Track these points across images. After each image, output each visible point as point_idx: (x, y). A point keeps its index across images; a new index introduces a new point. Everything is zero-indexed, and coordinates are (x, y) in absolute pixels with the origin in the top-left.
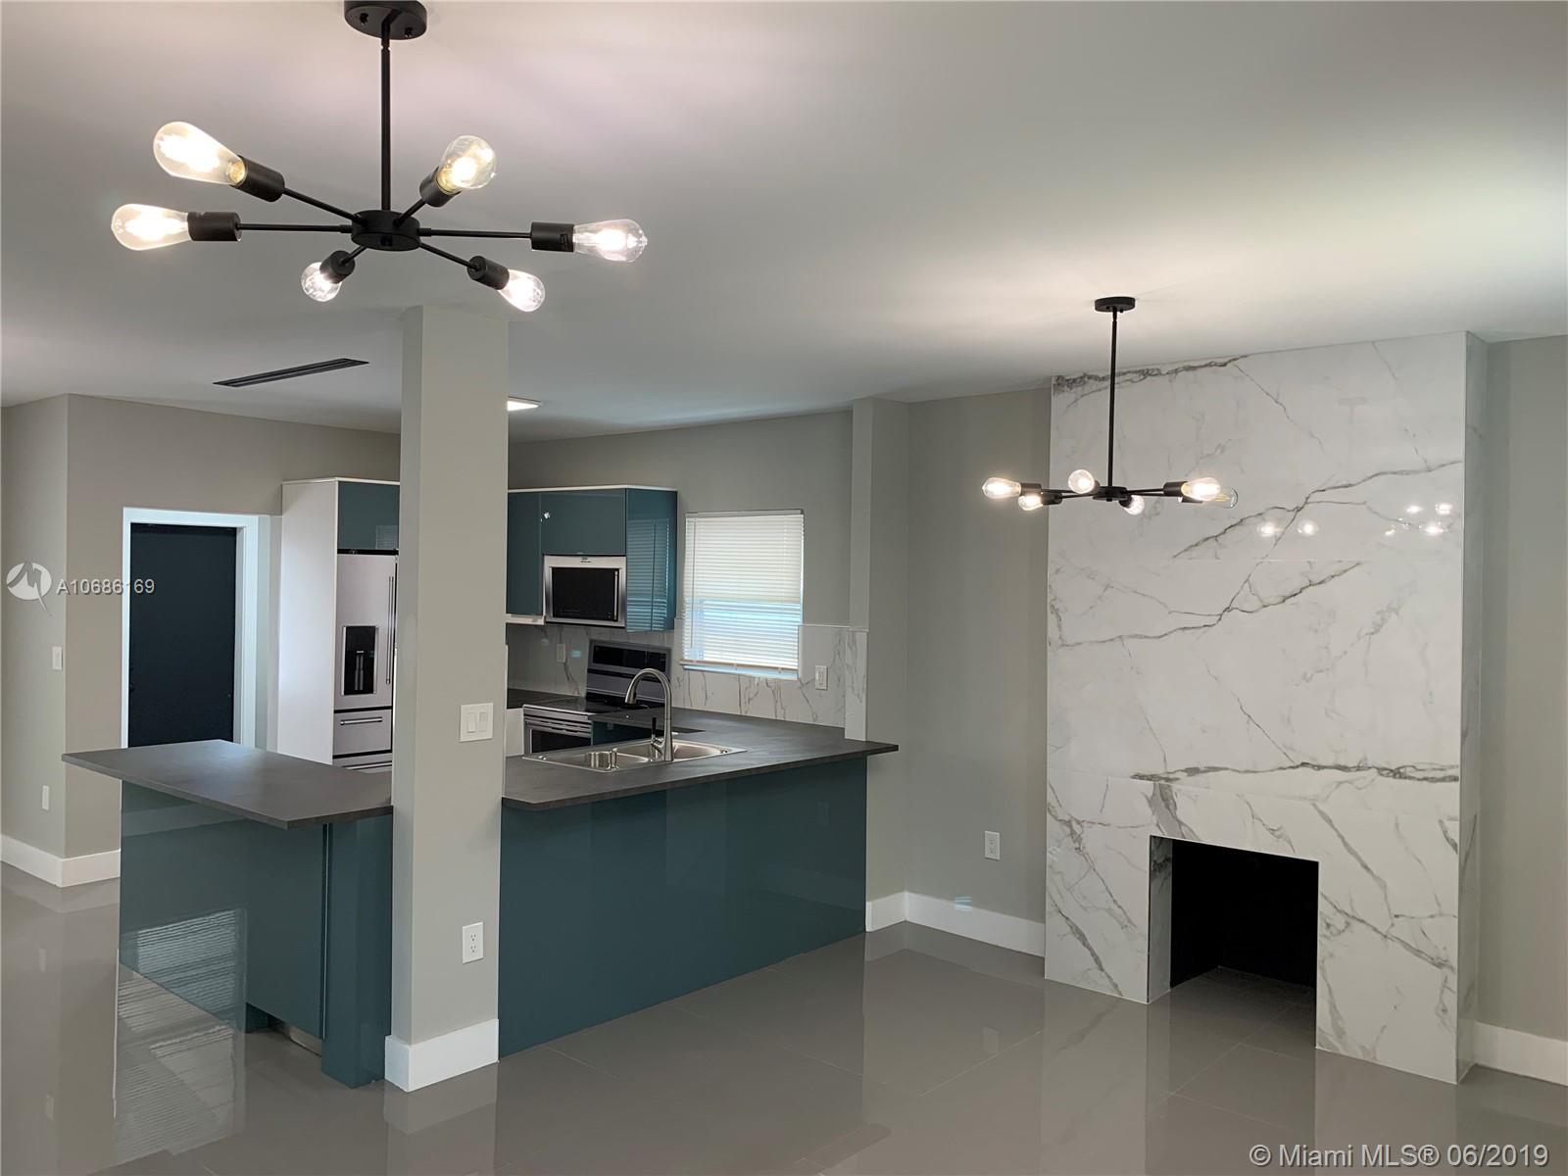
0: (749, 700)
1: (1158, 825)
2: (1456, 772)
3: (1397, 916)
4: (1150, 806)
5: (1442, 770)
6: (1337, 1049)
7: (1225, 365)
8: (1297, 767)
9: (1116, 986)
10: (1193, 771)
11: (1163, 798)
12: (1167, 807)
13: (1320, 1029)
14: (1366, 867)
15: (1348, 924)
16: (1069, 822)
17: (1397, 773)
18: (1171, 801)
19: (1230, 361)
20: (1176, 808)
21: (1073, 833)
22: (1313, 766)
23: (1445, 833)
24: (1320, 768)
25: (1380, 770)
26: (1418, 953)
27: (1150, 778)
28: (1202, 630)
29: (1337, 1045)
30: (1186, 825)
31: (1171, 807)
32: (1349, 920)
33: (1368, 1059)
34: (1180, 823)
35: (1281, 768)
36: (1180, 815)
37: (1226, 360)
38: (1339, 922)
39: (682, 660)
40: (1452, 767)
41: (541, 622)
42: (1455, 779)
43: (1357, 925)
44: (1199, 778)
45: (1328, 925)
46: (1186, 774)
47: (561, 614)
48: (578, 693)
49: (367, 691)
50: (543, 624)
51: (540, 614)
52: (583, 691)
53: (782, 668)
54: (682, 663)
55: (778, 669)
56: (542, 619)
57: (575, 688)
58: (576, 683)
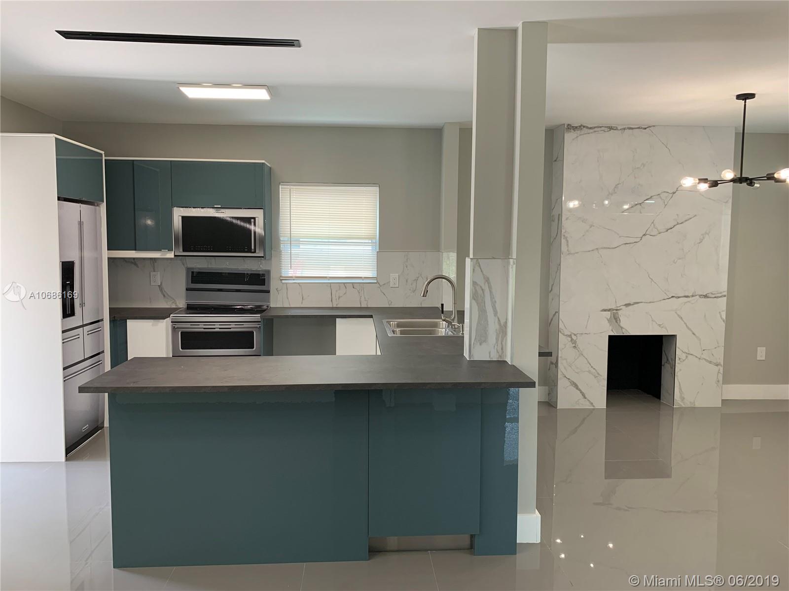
0: (339, 297)
1: (612, 331)
2: (725, 293)
3: (704, 350)
4: (609, 322)
5: (721, 293)
6: (681, 405)
7: (645, 129)
8: (670, 298)
9: (592, 404)
10: (627, 305)
11: (615, 318)
12: (616, 322)
13: (676, 400)
14: (694, 334)
15: (687, 357)
16: (571, 335)
17: (706, 296)
18: (618, 319)
19: (648, 127)
20: (620, 322)
21: (572, 339)
22: (676, 297)
23: (721, 316)
24: (679, 297)
25: (700, 296)
26: (710, 362)
27: (609, 310)
28: (633, 244)
29: (682, 404)
30: (624, 328)
31: (618, 322)
32: (687, 355)
33: (692, 406)
34: (622, 328)
35: (664, 299)
36: (622, 324)
37: (646, 127)
38: (683, 356)
39: (281, 276)
40: (724, 292)
41: (171, 255)
42: (725, 296)
43: (690, 356)
44: (630, 307)
45: (680, 359)
46: (624, 307)
47: (192, 249)
48: (176, 306)
49: (72, 314)
50: (173, 257)
51: (170, 250)
52: (182, 304)
53: (365, 278)
54: (281, 278)
55: (361, 277)
56: (172, 253)
57: (173, 303)
58: (173, 299)
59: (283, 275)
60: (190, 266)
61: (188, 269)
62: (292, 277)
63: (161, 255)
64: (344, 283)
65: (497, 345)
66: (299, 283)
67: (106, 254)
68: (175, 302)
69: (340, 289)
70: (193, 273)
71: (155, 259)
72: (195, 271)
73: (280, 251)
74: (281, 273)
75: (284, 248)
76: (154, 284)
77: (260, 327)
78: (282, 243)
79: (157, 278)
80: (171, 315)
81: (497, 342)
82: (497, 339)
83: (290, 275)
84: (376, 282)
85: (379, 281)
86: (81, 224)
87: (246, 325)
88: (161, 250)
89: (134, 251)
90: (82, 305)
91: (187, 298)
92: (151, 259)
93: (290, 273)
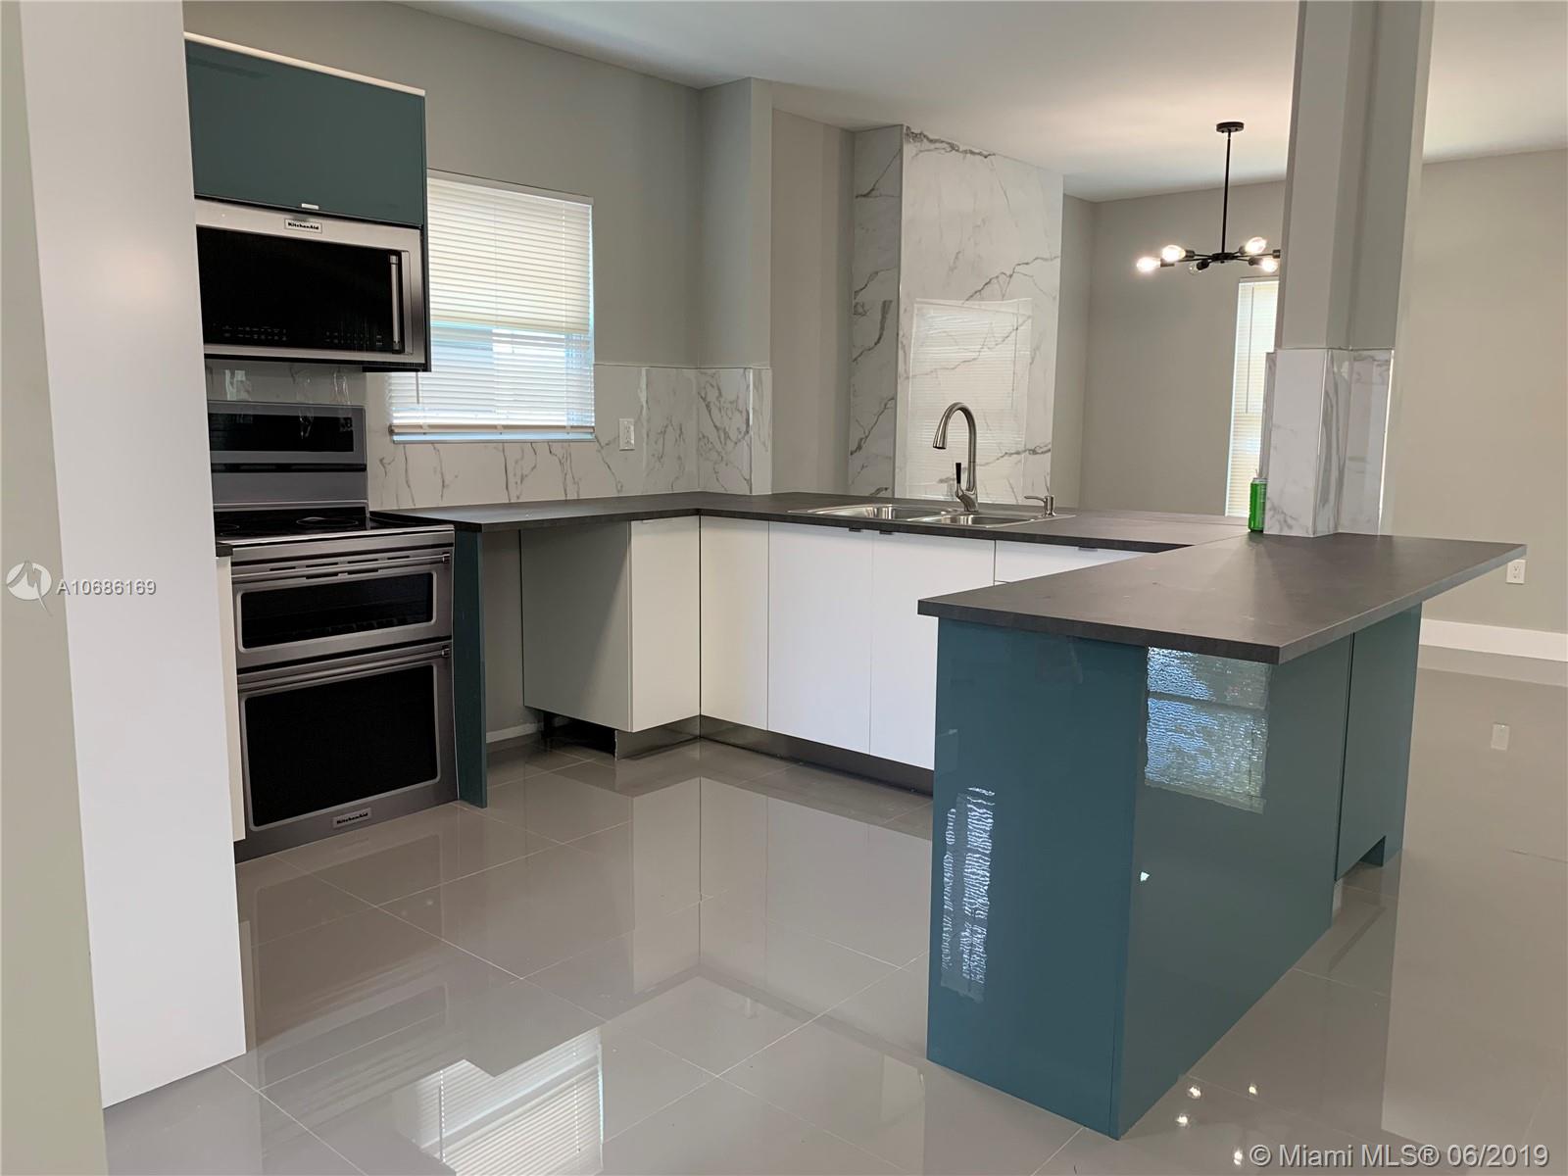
39: (392, 425)
53: (572, 427)
54: (391, 430)
55: (564, 428)
59: (396, 423)
64: (532, 441)
66: (433, 443)
69: (522, 458)
74: (389, 415)
84: (593, 436)
85: (599, 435)
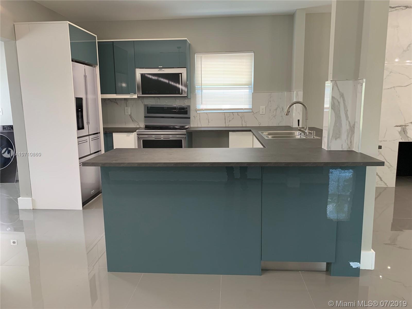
0: (229, 121)
1: (401, 139)
4: (399, 134)
9: (386, 184)
11: (404, 131)
12: (405, 133)
20: (407, 133)
27: (400, 126)
34: (408, 137)
36: (408, 135)
39: (196, 109)
41: (135, 96)
46: (410, 124)
47: (147, 93)
48: (139, 126)
49: (83, 128)
50: (137, 97)
51: (135, 93)
52: (142, 125)
53: (245, 109)
54: (196, 110)
55: (242, 109)
56: (136, 95)
57: (137, 124)
58: (138, 122)
59: (198, 108)
60: (146, 103)
61: (145, 105)
62: (202, 109)
63: (130, 97)
64: (232, 112)
65: (348, 140)
66: (206, 113)
67: (100, 96)
68: (138, 124)
69: (230, 116)
70: (148, 107)
71: (127, 99)
72: (149, 106)
73: (196, 94)
74: (196, 107)
75: (198, 92)
76: (127, 114)
77: (185, 138)
78: (197, 89)
79: (129, 110)
80: (137, 131)
81: (347, 138)
82: (348, 136)
83: (201, 108)
84: (251, 111)
85: (253, 111)
86: (85, 76)
87: (178, 136)
88: (130, 94)
89: (115, 95)
90: (88, 123)
91: (145, 121)
92: (125, 99)
93: (201, 107)
